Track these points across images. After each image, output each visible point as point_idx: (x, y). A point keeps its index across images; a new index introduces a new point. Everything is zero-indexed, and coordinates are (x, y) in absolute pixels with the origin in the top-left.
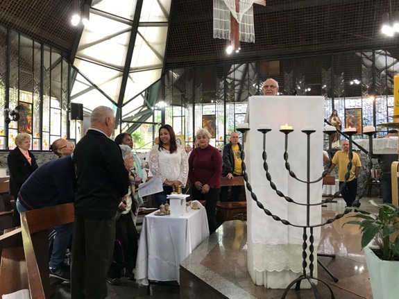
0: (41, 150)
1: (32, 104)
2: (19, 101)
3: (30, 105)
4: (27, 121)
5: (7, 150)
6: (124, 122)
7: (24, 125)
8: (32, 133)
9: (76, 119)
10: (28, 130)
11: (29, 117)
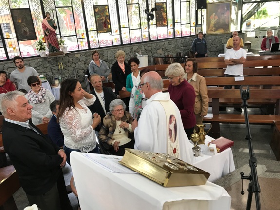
0: (175, 38)
1: (166, 3)
2: (156, 3)
3: (165, 4)
4: (163, 17)
5: (150, 41)
6: (245, 3)
7: (161, 20)
8: (167, 26)
9: (201, 9)
10: (164, 23)
11: (164, 14)
